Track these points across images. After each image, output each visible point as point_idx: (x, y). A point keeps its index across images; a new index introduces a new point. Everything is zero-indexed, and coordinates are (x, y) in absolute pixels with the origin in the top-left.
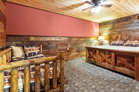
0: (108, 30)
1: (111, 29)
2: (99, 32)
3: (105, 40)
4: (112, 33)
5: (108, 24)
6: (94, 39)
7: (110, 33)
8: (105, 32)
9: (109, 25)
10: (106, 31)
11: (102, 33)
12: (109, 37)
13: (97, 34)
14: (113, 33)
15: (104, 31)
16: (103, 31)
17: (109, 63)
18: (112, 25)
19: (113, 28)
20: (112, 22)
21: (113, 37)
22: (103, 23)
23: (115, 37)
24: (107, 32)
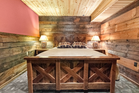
0: (51, 28)
1: (56, 28)
2: (40, 29)
3: (49, 42)
4: (56, 32)
5: (52, 20)
6: (34, 40)
7: (55, 32)
8: (47, 31)
9: (53, 22)
10: (49, 30)
11: (45, 32)
12: (54, 38)
13: (37, 33)
14: (58, 32)
15: (47, 29)
16: (45, 29)
17: (79, 81)
18: (56, 22)
19: (57, 26)
20: (56, 19)
21: (58, 38)
22: (45, 17)
23: (60, 37)
24: (51, 30)
